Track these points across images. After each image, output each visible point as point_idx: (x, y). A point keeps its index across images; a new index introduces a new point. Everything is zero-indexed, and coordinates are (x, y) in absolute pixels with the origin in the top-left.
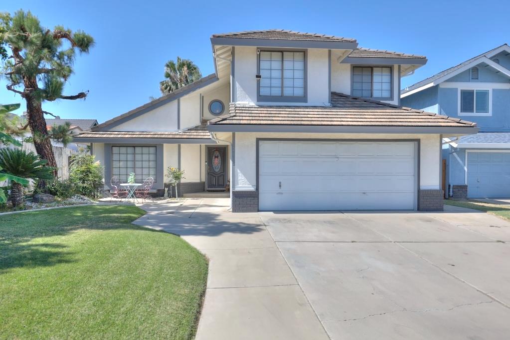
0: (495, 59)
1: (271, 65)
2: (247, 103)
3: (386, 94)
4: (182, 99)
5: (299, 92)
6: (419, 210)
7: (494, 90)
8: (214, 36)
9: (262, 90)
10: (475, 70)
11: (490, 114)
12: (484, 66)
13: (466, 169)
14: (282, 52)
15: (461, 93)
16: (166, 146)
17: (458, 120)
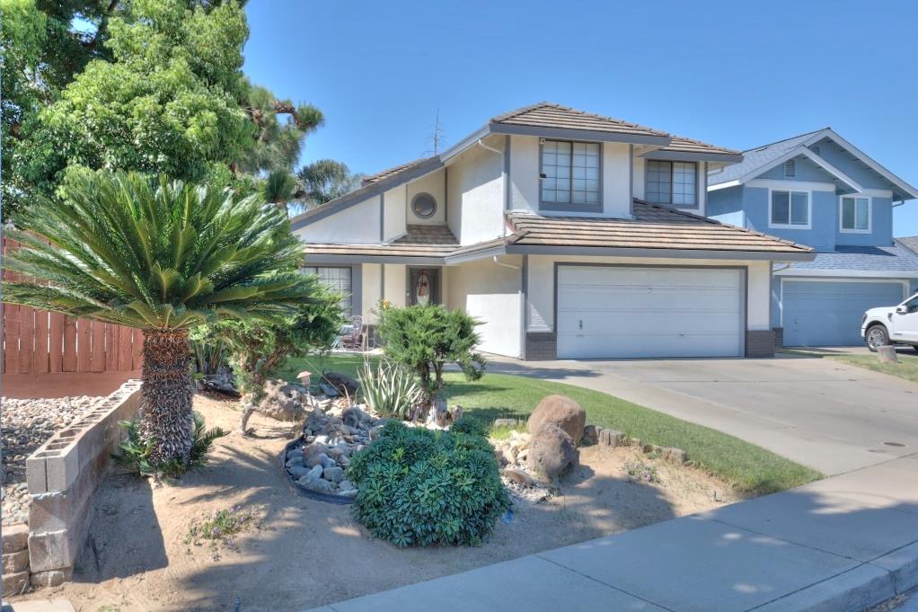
0: (815, 148)
1: (556, 159)
2: (526, 211)
3: (689, 200)
4: (386, 194)
5: (592, 198)
6: (747, 355)
7: (814, 193)
8: (494, 121)
9: (544, 193)
10: (791, 163)
11: (809, 227)
12: (803, 158)
13: (781, 306)
14: (571, 142)
15: (773, 195)
16: (366, 267)
17: (792, 243)
